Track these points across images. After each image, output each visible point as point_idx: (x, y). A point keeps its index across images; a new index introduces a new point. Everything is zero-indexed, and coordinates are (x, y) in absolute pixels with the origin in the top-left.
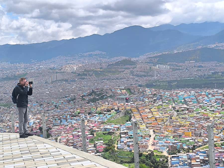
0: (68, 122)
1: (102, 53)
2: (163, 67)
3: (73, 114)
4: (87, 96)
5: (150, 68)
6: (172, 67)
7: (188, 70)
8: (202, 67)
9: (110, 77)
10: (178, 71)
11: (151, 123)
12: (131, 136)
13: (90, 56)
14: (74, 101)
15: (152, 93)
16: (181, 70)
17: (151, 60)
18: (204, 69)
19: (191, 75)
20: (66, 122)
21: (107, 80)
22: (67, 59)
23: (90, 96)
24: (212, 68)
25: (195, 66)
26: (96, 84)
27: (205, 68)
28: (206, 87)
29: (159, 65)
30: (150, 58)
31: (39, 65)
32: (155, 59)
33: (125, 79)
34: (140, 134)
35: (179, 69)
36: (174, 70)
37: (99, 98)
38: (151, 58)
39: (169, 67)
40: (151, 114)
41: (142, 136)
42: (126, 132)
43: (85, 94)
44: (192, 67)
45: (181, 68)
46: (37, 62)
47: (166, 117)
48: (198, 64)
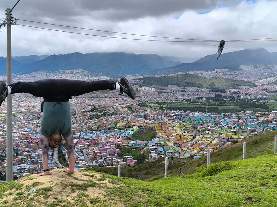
0: (88, 136)
1: (83, 71)
2: (149, 89)
3: (92, 128)
4: (88, 111)
5: (137, 89)
6: (157, 90)
7: (173, 94)
8: (186, 92)
9: (98, 95)
10: (164, 94)
11: (178, 141)
12: (161, 152)
13: (72, 73)
14: (75, 116)
15: (152, 113)
16: (166, 93)
17: (135, 82)
18: (187, 94)
19: (177, 98)
20: (86, 136)
21: (97, 98)
22: (48, 75)
23: (92, 112)
24: (195, 93)
25: (178, 91)
26: (86, 101)
27: (189, 93)
28: (197, 111)
29: (146, 87)
30: (134, 79)
31: (19, 78)
32: (139, 81)
33: (114, 98)
34: (169, 151)
35: (164, 92)
36: (159, 92)
37: (102, 114)
38: (136, 79)
39: (154, 90)
40: (174, 132)
41: (172, 152)
42: (155, 149)
43: (86, 110)
44: (176, 92)
45: (166, 91)
46: (15, 75)
47: (190, 136)
48: (181, 89)
